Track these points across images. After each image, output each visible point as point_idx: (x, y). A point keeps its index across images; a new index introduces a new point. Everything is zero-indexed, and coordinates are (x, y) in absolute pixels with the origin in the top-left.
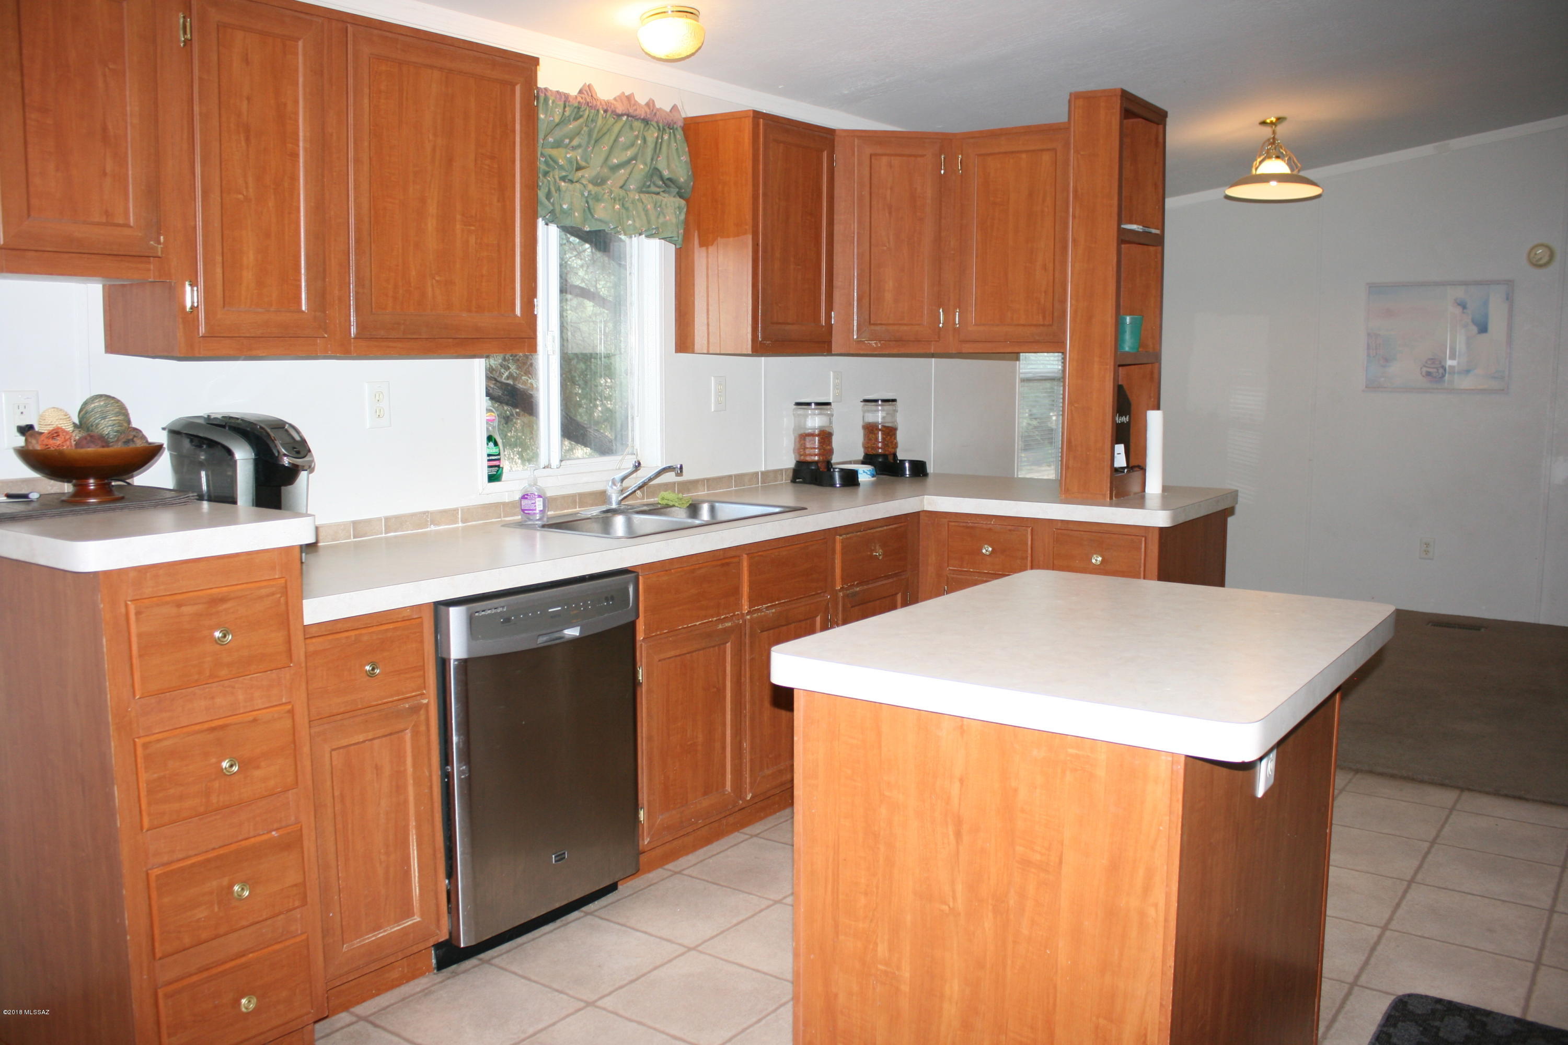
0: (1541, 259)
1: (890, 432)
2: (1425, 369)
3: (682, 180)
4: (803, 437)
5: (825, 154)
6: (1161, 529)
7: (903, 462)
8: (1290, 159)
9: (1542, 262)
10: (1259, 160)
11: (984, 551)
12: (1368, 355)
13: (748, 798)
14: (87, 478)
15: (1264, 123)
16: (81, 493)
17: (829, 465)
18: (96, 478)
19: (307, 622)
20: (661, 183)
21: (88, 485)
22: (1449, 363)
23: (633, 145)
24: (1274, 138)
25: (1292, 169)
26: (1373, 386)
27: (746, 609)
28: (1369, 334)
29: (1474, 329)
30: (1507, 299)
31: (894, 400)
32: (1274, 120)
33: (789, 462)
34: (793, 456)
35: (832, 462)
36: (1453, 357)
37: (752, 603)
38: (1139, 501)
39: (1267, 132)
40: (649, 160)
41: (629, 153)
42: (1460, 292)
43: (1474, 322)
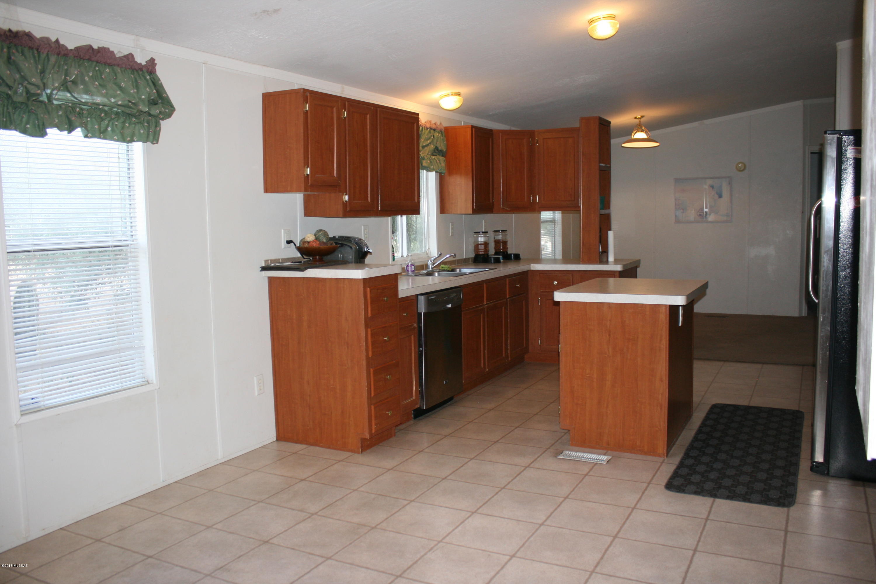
0: (741, 168)
1: (505, 243)
2: (698, 213)
3: (444, 150)
4: (477, 246)
5: (491, 139)
6: (620, 271)
7: (511, 254)
8: (646, 132)
9: (741, 169)
10: (634, 132)
11: (554, 283)
12: (676, 208)
13: (487, 370)
14: (316, 256)
15: (636, 118)
16: (315, 261)
17: (488, 255)
18: (319, 256)
19: (399, 297)
20: (437, 152)
21: (316, 258)
22: (705, 210)
23: (430, 138)
24: (640, 124)
25: (647, 136)
26: (678, 221)
27: (485, 303)
28: (676, 199)
29: (717, 197)
30: (729, 184)
31: (506, 231)
32: (640, 117)
33: (472, 255)
34: (474, 253)
35: (489, 254)
36: (706, 208)
37: (487, 301)
38: (607, 262)
39: (637, 121)
40: (435, 144)
41: (429, 142)
42: (710, 182)
43: (717, 193)
